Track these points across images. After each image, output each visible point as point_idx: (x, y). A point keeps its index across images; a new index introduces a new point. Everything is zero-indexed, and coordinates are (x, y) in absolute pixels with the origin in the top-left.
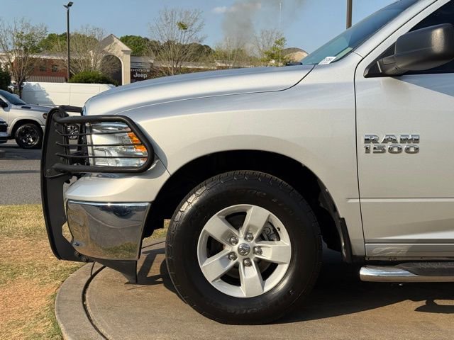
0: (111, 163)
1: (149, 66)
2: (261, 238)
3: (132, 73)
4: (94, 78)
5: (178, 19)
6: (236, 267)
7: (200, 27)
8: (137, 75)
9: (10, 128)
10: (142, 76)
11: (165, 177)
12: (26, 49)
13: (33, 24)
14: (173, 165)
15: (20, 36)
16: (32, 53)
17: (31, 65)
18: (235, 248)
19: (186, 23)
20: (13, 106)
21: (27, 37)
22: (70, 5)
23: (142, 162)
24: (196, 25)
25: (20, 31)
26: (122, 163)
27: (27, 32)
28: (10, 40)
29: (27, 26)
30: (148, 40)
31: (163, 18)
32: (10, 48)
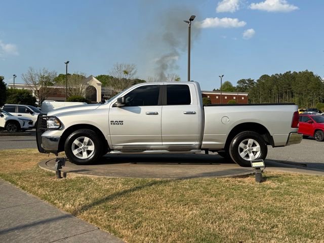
0: (52, 127)
1: (111, 92)
2: (88, 145)
3: (102, 95)
4: (79, 98)
5: (124, 69)
6: (82, 152)
7: (135, 72)
8: (105, 96)
9: (34, 123)
10: (107, 97)
11: (64, 130)
12: (45, 84)
13: (49, 71)
14: (66, 127)
15: (42, 77)
16: (49, 86)
17: (48, 91)
18: (81, 147)
19: (127, 71)
20: (36, 113)
21: (46, 78)
22: (68, 62)
23: (58, 127)
24: (133, 72)
25: (42, 74)
26: (54, 127)
27: (46, 75)
28: (37, 79)
29: (46, 72)
30: (113, 77)
31: (116, 68)
32: (37, 83)
